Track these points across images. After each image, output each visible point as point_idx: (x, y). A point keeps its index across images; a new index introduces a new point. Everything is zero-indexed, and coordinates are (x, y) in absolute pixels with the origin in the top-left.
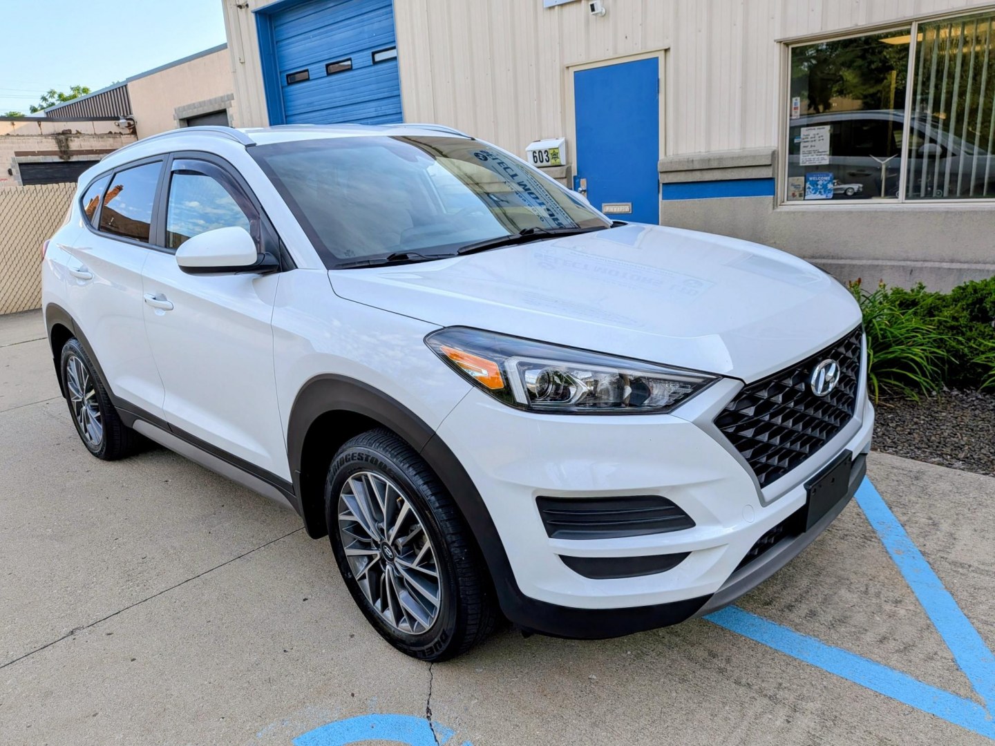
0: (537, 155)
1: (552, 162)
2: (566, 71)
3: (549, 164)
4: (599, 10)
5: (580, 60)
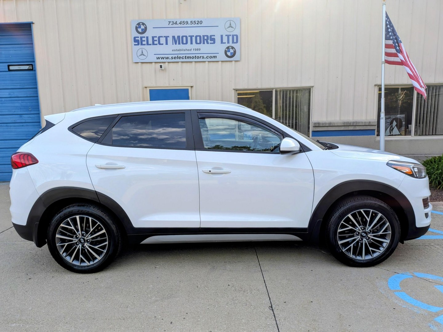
2: (145, 89)
4: (163, 68)
5: (152, 85)
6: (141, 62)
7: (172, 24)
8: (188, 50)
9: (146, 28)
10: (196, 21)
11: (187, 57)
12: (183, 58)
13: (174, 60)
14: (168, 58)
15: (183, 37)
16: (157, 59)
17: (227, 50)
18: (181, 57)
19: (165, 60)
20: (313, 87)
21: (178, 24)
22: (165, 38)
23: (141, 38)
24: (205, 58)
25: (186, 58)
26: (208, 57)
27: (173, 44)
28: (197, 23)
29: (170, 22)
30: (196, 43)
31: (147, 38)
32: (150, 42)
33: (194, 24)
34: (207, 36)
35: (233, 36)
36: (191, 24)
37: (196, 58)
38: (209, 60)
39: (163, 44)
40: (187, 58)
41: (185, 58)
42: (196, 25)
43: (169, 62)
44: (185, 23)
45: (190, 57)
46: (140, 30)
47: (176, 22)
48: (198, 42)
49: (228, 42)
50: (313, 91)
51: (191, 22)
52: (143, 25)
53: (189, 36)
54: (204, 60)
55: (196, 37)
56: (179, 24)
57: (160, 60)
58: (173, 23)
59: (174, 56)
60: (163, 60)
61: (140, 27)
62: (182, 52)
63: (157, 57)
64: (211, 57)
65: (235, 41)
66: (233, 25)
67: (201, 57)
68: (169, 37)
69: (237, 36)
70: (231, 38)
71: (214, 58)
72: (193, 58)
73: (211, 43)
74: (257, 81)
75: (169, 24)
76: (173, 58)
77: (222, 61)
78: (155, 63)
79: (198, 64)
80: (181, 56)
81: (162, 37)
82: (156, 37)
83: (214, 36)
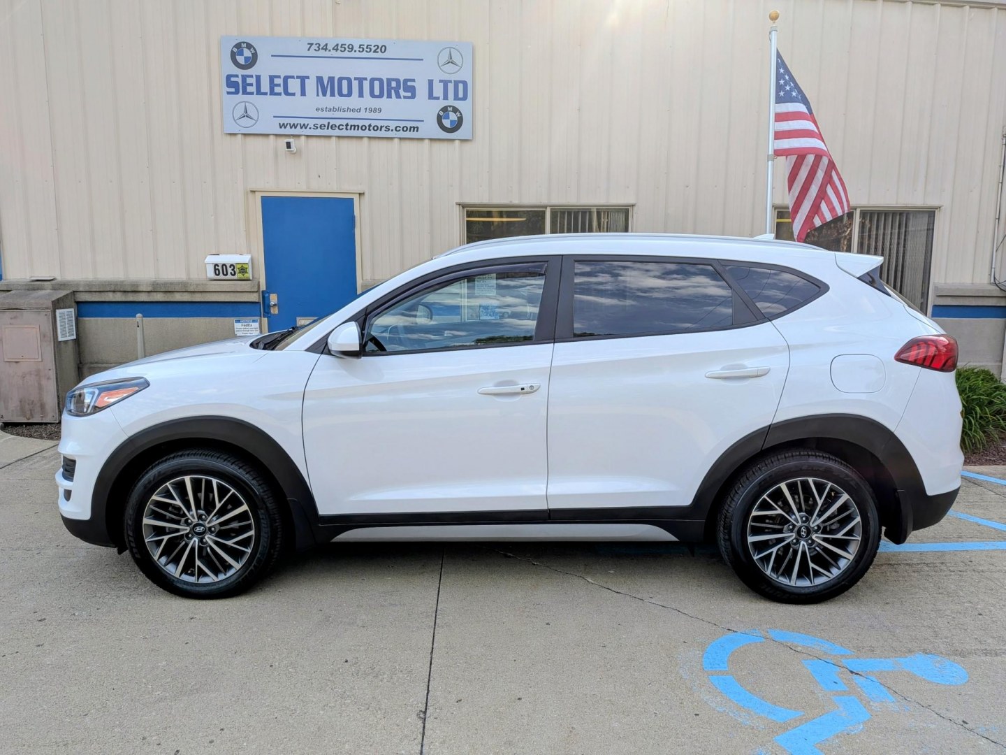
0: (220, 268)
1: (238, 276)
2: (250, 195)
3: (235, 277)
4: (293, 148)
5: (268, 187)
6: (242, 134)
7: (315, 50)
8: (353, 110)
9: (255, 55)
10: (373, 45)
11: (351, 126)
12: (341, 127)
13: (319, 132)
14: (304, 126)
15: (340, 80)
16: (281, 127)
17: (441, 113)
18: (336, 126)
19: (298, 131)
20: (633, 206)
21: (330, 51)
22: (299, 80)
23: (244, 78)
24: (392, 130)
25: (349, 127)
26: (398, 129)
27: (318, 95)
28: (373, 49)
29: (312, 44)
30: (372, 95)
31: (258, 78)
32: (265, 87)
33: (367, 51)
34: (398, 81)
35: (456, 83)
36: (359, 51)
37: (371, 128)
38: (402, 134)
39: (294, 94)
40: (351, 129)
41: (347, 129)
42: (372, 55)
43: (307, 136)
44: (347, 49)
45: (358, 126)
46: (241, 60)
47: (326, 45)
48: (377, 92)
49: (446, 97)
50: (635, 215)
51: (360, 48)
52: (249, 49)
53: (356, 79)
54: (389, 134)
55: (372, 80)
56: (333, 49)
57: (288, 131)
58: (318, 47)
59: (320, 122)
60: (293, 131)
61: (241, 53)
62: (337, 114)
63: (280, 124)
64: (405, 129)
65: (461, 95)
66: (456, 58)
67: (384, 129)
68: (308, 78)
69: (465, 83)
70: (451, 87)
71: (414, 131)
72: (364, 128)
73: (405, 97)
74: (511, 187)
75: (309, 50)
76: (317, 128)
77: (431, 140)
78: (276, 135)
79: (375, 143)
80: (338, 123)
81: (293, 77)
82: (279, 77)
83: (413, 80)
